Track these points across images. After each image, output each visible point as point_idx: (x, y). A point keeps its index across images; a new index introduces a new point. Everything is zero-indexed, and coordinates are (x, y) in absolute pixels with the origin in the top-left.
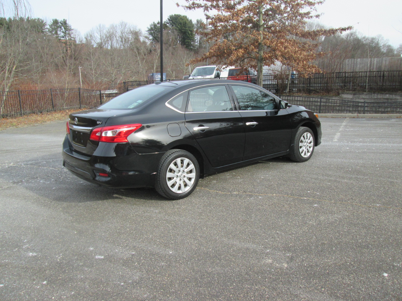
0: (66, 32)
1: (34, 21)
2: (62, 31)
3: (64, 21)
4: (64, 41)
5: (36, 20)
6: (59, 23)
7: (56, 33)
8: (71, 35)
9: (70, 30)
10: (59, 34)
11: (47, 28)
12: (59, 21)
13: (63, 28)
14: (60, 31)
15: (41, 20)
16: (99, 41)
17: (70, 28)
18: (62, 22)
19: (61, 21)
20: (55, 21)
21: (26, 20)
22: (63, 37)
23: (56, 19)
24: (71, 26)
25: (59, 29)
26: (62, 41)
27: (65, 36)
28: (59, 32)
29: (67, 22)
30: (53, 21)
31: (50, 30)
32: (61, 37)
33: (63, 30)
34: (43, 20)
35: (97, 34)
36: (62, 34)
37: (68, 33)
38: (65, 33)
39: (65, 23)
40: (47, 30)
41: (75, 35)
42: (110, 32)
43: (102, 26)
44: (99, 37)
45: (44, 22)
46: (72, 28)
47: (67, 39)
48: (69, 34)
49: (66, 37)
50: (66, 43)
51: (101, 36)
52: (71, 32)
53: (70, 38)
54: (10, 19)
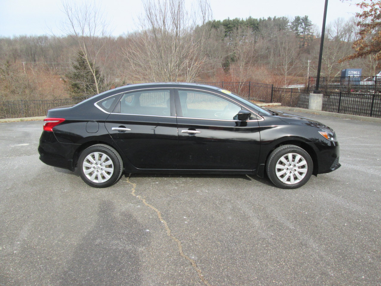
0: (305, 27)
1: (279, 19)
2: (302, 27)
3: (305, 17)
4: (303, 36)
5: (281, 19)
6: (301, 20)
7: (296, 30)
8: (310, 30)
9: (309, 26)
10: (298, 30)
11: (289, 25)
12: (301, 18)
13: (303, 24)
14: (301, 27)
15: (285, 18)
16: (335, 35)
17: (311, 24)
18: (303, 19)
19: (302, 17)
20: (297, 18)
21: (272, 19)
22: (302, 33)
23: (298, 16)
24: (311, 22)
25: (300, 25)
26: (301, 36)
27: (304, 31)
28: (299, 28)
29: (309, 18)
30: (296, 18)
31: (292, 27)
32: (301, 33)
33: (304, 26)
34: (287, 18)
35: (334, 28)
36: (302, 30)
37: (307, 29)
38: (304, 29)
39: (306, 19)
40: (289, 27)
41: (313, 30)
42: (348, 25)
43: (340, 20)
44: (336, 31)
45: (287, 20)
46: (312, 23)
47: (306, 34)
48: (309, 30)
49: (305, 33)
50: (304, 38)
51: (338, 29)
52: (310, 27)
53: (308, 33)
54: (260, 19)
